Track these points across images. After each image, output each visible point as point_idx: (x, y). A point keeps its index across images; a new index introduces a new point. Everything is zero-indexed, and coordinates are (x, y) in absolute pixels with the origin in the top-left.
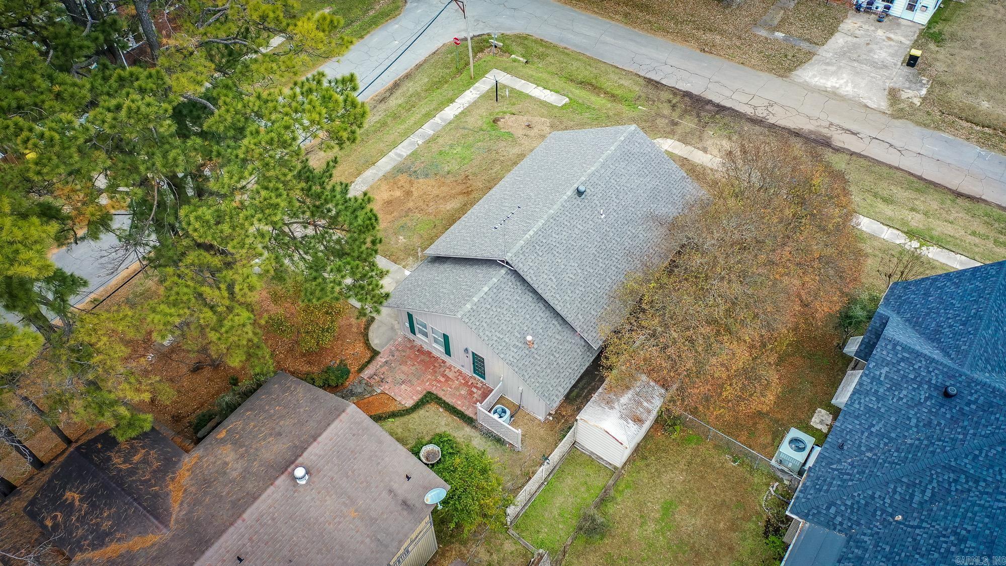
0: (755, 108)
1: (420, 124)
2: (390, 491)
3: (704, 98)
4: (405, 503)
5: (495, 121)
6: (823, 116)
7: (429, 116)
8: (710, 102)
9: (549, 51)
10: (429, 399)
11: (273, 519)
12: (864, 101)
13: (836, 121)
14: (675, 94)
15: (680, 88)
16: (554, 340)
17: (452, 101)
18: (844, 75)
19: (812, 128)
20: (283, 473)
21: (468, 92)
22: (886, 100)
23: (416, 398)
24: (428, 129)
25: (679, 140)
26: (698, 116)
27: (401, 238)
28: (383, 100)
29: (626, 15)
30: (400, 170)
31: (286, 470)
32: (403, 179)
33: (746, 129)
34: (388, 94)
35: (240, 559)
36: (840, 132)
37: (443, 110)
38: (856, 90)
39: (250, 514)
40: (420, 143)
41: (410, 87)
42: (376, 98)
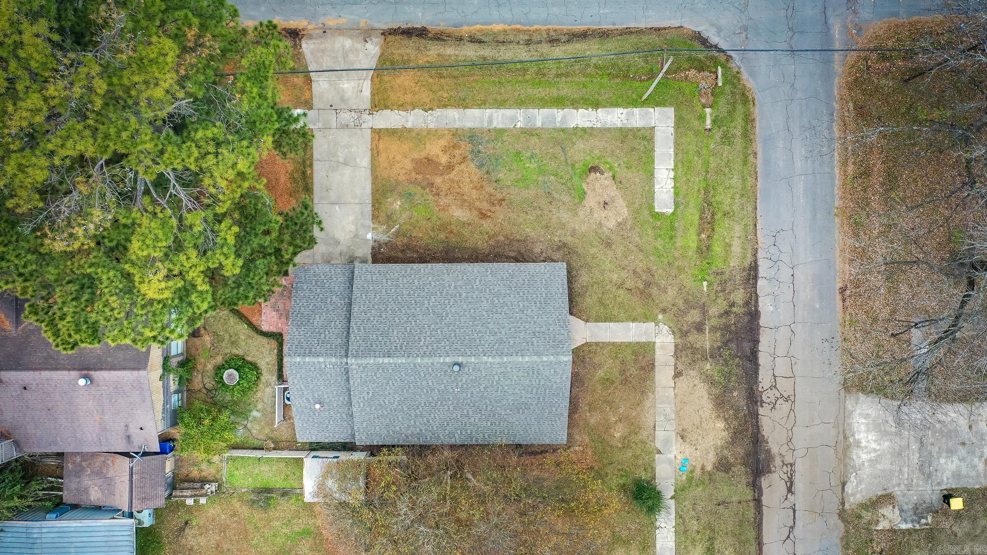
0: (774, 387)
1: (544, 103)
2: (127, 426)
3: (758, 334)
4: (129, 437)
5: (594, 169)
6: (799, 453)
7: (559, 102)
8: (756, 342)
9: (739, 142)
10: (278, 337)
11: (56, 386)
12: (852, 479)
13: (799, 467)
14: (747, 303)
15: (760, 304)
16: (339, 415)
17: (596, 105)
18: (887, 444)
19: (774, 449)
20: (79, 370)
21: (621, 110)
22: (868, 497)
23: (273, 329)
24: (540, 117)
25: (676, 346)
26: (726, 344)
27: (399, 203)
28: (553, 41)
29: (865, 173)
30: (473, 136)
31: (82, 370)
32: (466, 147)
33: (735, 394)
34: (564, 38)
35: (25, 388)
36: (785, 477)
37: (577, 108)
38: (866, 464)
39: (46, 374)
40: (519, 125)
41: (591, 49)
42: (552, 33)
